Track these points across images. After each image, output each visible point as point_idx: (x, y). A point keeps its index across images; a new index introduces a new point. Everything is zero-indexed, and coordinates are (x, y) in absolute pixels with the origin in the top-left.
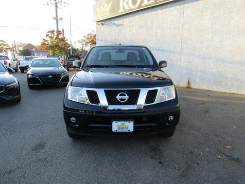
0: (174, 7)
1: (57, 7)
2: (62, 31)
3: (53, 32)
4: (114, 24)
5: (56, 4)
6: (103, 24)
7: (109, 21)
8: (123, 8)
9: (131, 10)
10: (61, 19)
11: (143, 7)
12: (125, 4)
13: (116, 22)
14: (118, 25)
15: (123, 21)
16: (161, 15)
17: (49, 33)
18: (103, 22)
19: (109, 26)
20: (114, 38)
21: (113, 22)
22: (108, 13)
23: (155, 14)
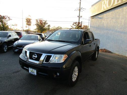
1: (80, 11)
2: (81, 22)
3: (76, 23)
4: (99, 18)
5: (80, 9)
8: (104, 8)
9: (107, 9)
10: (81, 17)
11: (114, 6)
12: (105, 6)
13: (100, 16)
14: (101, 18)
15: (103, 15)
16: (126, 9)
17: (74, 24)
18: (93, 17)
19: (96, 19)
20: (98, 25)
21: (98, 17)
23: (121, 10)
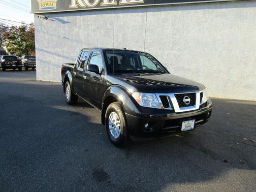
0: (137, 13)
6: (46, 18)
7: (55, 15)
8: (77, 3)
9: (87, 7)
11: (102, 7)
14: (64, 22)
16: (123, 18)
18: (47, 15)
19: (52, 22)
22: (55, 6)
